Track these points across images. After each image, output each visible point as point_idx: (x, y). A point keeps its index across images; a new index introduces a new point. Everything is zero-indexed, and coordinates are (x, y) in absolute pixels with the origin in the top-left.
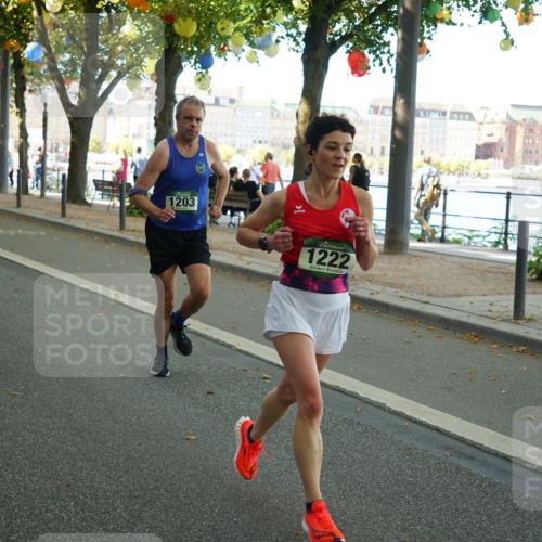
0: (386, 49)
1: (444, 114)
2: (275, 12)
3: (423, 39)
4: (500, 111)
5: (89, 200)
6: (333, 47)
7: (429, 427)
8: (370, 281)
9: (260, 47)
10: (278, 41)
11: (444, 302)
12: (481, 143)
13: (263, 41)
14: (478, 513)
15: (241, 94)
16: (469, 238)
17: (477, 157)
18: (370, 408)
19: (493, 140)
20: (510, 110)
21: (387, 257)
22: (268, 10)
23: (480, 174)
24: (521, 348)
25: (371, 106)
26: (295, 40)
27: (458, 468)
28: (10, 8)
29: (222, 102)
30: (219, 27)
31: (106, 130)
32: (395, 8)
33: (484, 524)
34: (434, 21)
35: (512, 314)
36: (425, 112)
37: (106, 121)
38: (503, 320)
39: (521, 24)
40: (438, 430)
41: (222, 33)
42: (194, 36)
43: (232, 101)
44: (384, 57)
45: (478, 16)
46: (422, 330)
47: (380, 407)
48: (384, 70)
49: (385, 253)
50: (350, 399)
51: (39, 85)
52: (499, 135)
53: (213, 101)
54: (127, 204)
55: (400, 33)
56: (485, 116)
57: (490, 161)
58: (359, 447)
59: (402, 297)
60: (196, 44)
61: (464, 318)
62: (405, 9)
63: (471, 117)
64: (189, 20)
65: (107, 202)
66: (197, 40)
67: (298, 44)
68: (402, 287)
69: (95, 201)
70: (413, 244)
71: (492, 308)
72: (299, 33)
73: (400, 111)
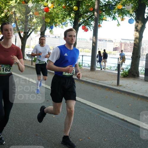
0: (92, 26)
1: (106, 41)
2: (67, 17)
3: (100, 24)
4: (119, 40)
5: (25, 58)
6: (80, 25)
7: (95, 109)
8: (86, 77)
9: (63, 25)
10: (67, 24)
11: (102, 82)
12: (114, 47)
13: (64, 23)
14: (104, 127)
15: (61, 35)
16: (110, 68)
17: (114, 50)
18: (83, 104)
19: (117, 47)
20: (121, 40)
21: (91, 72)
22: (65, 16)
23: (114, 54)
24: (118, 92)
25: (90, 39)
26: (71, 23)
27: (101, 117)
28: (8, 15)
29: (57, 37)
30: (55, 20)
31: (30, 43)
32: (94, 17)
33: (105, 129)
34: (102, 20)
35: (116, 84)
36: (102, 40)
37: (30, 41)
38: (115, 86)
39: (121, 21)
40: (97, 109)
41: (56, 22)
42: (49, 22)
43: (59, 37)
44: (91, 28)
45: (112, 19)
46: (97, 88)
47: (85, 104)
48: (91, 30)
49: (91, 71)
50: (79, 102)
51: (15, 33)
52: (119, 46)
53: (55, 37)
54: (33, 59)
55: (94, 22)
56: (115, 41)
57: (116, 51)
58: (79, 113)
59: (93, 81)
60: (50, 24)
61: (106, 85)
62: (95, 17)
63: (112, 42)
64: (48, 18)
65: (29, 59)
66: (50, 23)
67: (72, 24)
68: (93, 78)
69: (27, 59)
70: (97, 69)
71: (113, 83)
72: (72, 22)
73: (94, 40)
